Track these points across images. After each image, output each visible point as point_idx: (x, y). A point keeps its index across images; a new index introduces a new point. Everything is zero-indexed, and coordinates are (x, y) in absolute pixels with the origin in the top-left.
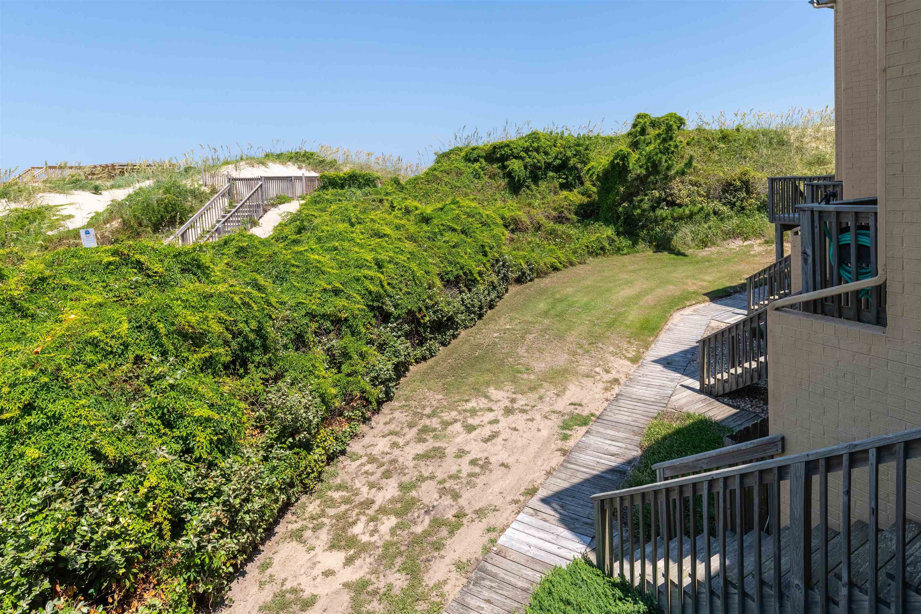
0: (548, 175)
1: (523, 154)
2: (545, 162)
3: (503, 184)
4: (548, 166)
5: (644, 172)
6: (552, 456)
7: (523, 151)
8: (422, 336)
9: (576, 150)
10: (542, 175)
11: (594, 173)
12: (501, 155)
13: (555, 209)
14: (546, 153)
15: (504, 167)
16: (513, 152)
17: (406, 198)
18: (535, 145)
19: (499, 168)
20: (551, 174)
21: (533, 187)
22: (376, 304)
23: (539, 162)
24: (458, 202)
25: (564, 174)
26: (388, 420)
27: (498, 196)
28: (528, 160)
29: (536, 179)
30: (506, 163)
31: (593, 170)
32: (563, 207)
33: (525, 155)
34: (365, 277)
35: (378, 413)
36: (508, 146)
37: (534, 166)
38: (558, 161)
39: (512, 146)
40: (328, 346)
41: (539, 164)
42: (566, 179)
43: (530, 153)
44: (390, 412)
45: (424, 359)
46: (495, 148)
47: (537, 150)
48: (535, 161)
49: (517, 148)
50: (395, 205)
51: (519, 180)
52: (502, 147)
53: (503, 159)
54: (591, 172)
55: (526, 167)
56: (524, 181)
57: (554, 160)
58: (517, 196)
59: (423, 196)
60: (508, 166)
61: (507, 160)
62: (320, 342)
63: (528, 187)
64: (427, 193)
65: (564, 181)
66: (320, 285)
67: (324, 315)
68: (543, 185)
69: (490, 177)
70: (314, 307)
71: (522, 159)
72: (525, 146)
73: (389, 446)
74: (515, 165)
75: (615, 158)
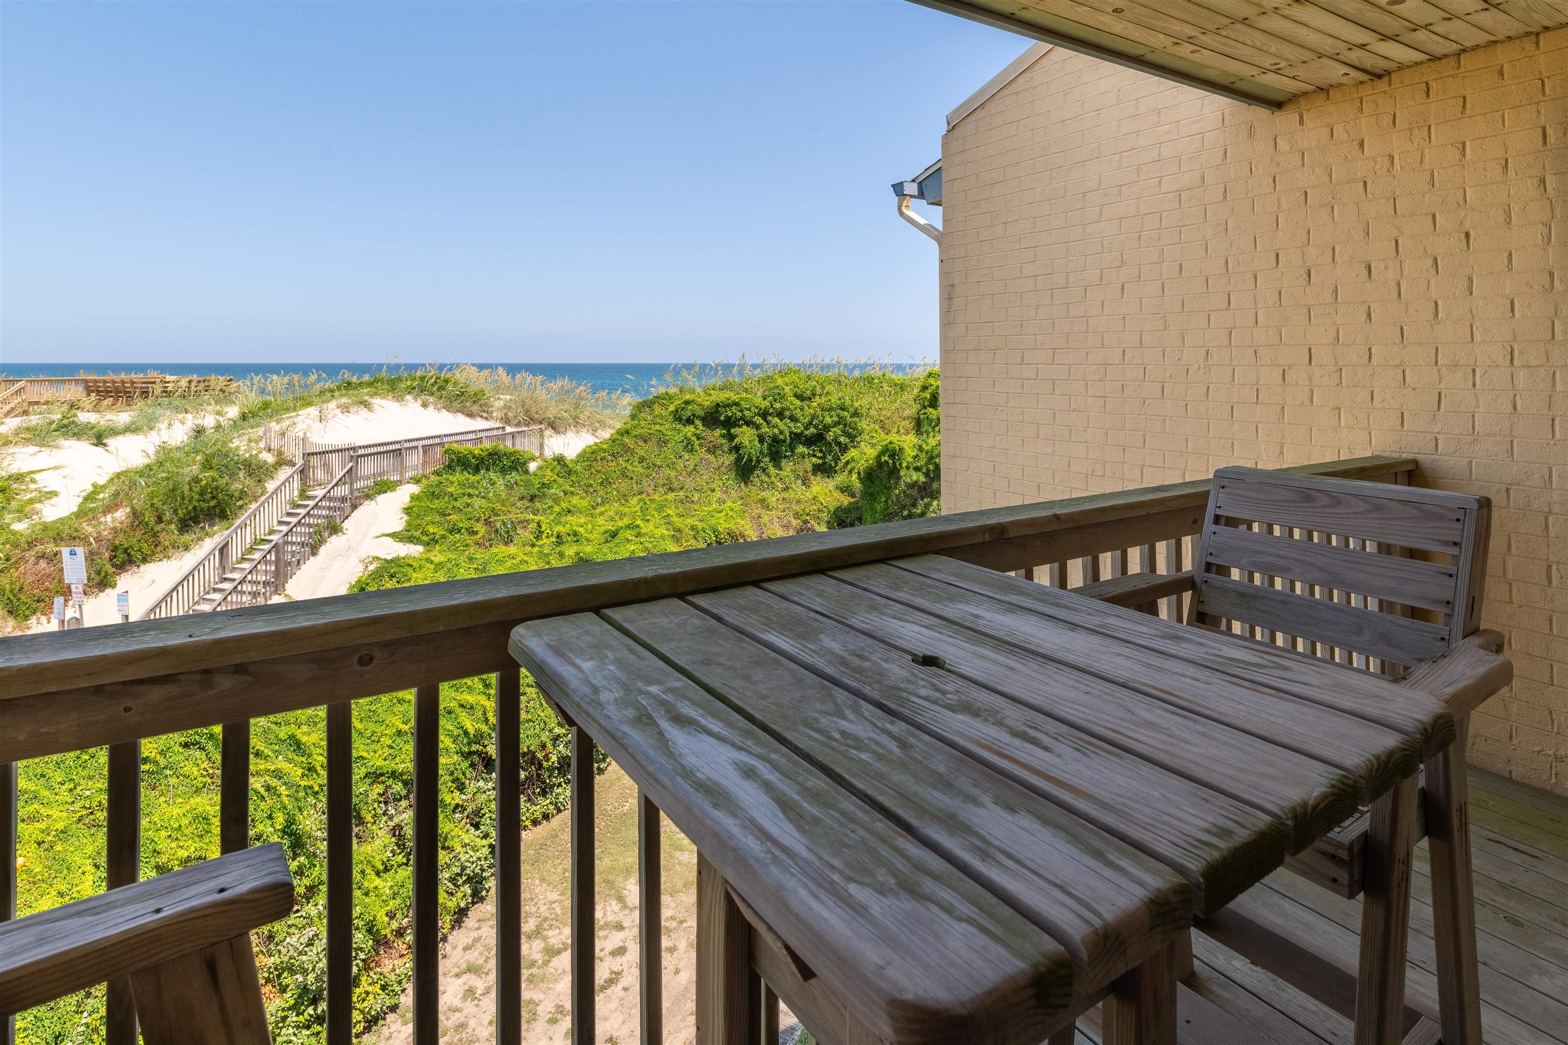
0: (796, 451)
1: (759, 420)
2: (791, 433)
3: (727, 463)
4: (797, 438)
5: (922, 479)
6: (683, 1025)
7: (759, 415)
8: (545, 782)
9: (838, 416)
10: (787, 451)
11: (853, 469)
12: (727, 416)
13: (797, 516)
14: (793, 419)
15: (731, 438)
16: (744, 415)
17: (572, 493)
18: (778, 405)
19: (723, 436)
20: (801, 449)
21: (772, 470)
22: (474, 748)
23: (781, 433)
24: (638, 526)
25: (821, 451)
26: (470, 941)
27: (717, 484)
28: (765, 429)
29: (776, 458)
30: (732, 431)
31: (853, 464)
32: (808, 514)
33: (761, 421)
34: (462, 706)
35: (460, 927)
36: (737, 404)
37: (775, 440)
38: (812, 430)
39: (744, 405)
40: (396, 820)
41: (781, 437)
42: (824, 458)
43: (770, 418)
44: (476, 925)
45: (546, 817)
46: (718, 405)
47: (780, 415)
48: (776, 431)
49: (749, 410)
50: (543, 528)
51: (750, 460)
52: (728, 406)
53: (729, 423)
54: (849, 467)
55: (761, 439)
56: (758, 461)
57: (807, 428)
58: (746, 483)
59: (601, 484)
60: (737, 436)
61: (736, 425)
62: (384, 814)
63: (764, 470)
64: (607, 479)
65: (820, 461)
66: (393, 725)
67: (394, 772)
68: (788, 466)
69: (709, 451)
70: (380, 763)
71: (758, 427)
72: (763, 407)
73: (460, 996)
74: (746, 436)
75: (883, 453)
